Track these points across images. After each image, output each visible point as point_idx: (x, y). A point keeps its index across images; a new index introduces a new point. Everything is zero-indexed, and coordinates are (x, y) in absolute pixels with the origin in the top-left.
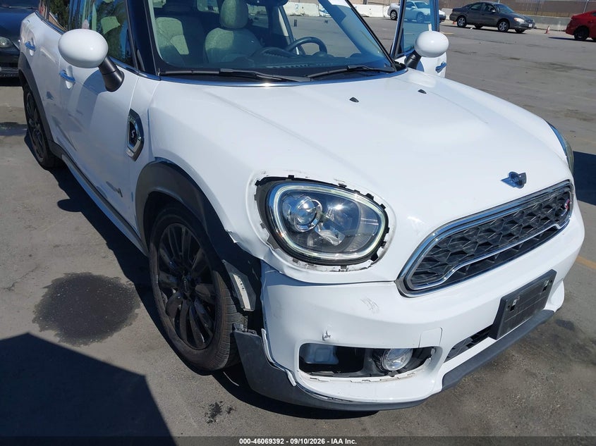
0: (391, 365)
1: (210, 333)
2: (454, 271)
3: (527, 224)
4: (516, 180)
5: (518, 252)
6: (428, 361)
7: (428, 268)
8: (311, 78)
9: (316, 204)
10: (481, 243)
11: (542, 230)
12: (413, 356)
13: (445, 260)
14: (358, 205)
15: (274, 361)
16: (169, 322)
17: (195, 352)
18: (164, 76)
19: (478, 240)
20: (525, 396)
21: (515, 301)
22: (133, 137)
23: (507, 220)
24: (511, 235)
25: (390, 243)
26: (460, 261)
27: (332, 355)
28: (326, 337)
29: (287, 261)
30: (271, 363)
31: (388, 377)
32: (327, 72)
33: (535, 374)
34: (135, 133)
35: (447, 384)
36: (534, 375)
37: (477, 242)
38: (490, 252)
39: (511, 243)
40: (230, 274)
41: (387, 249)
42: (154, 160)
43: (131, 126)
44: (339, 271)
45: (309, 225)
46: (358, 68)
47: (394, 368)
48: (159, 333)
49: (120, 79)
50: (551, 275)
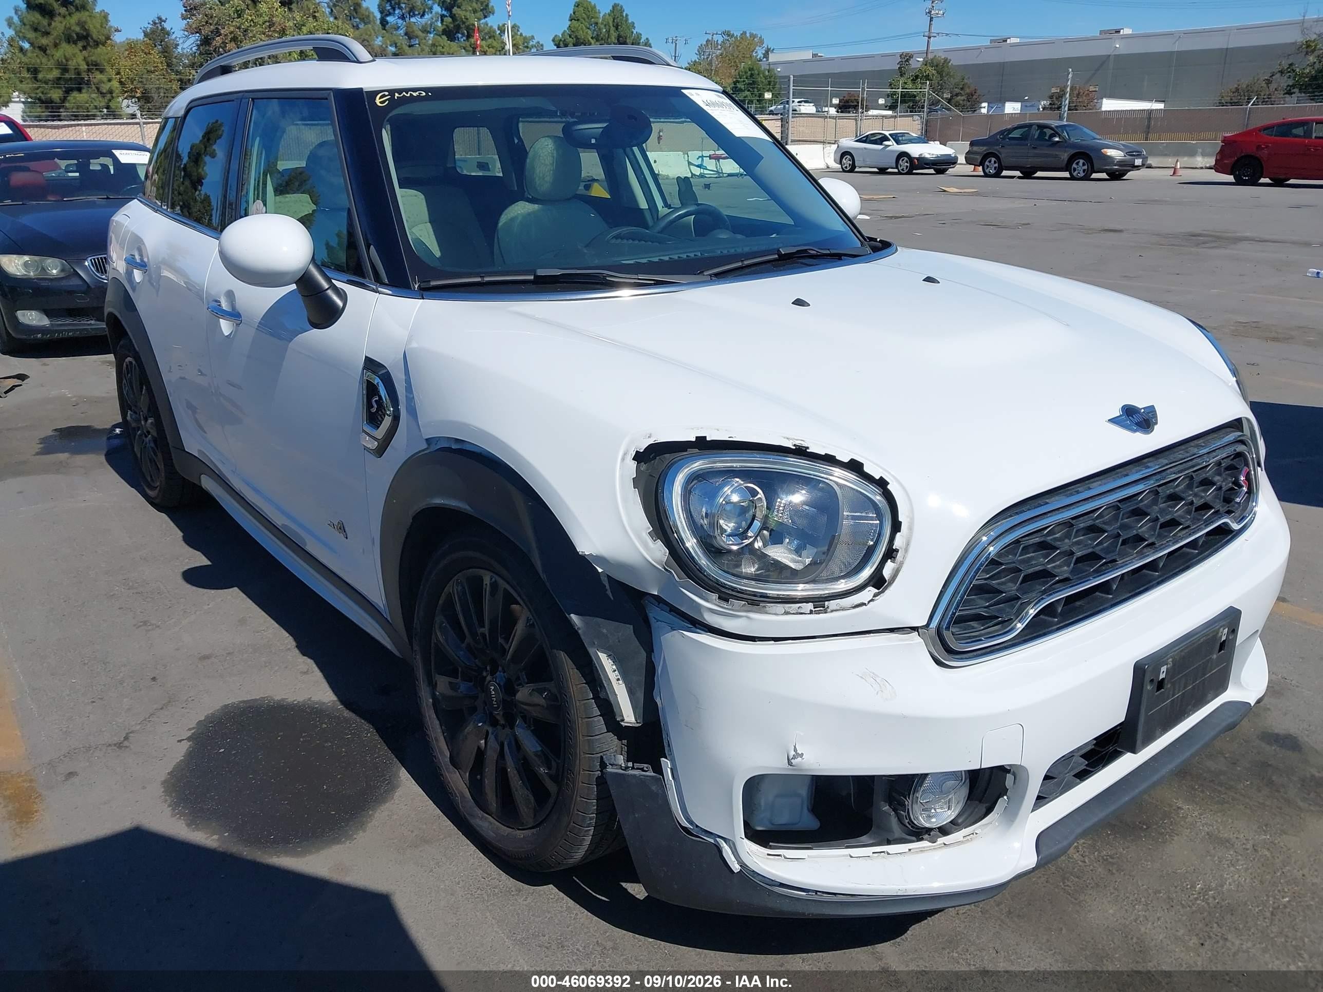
0: (929, 817)
1: (551, 786)
2: (1032, 612)
3: (1168, 517)
4: (1137, 418)
5: (1159, 576)
6: (1002, 803)
7: (981, 605)
8: (710, 275)
9: (754, 493)
10: (1079, 554)
11: (1201, 530)
12: (970, 797)
13: (1012, 588)
14: (835, 487)
15: (691, 822)
16: (458, 782)
17: (520, 834)
18: (427, 291)
19: (1074, 549)
20: (1213, 885)
21: (1164, 669)
22: (374, 410)
23: (1127, 507)
24: (1139, 539)
25: (906, 550)
26: (1044, 592)
27: (805, 810)
28: (794, 758)
29: (706, 600)
30: (685, 829)
31: (925, 844)
32: (740, 264)
33: (1228, 841)
34: (380, 402)
35: (1045, 852)
36: (1226, 843)
37: (1072, 553)
38: (1099, 572)
39: (1142, 555)
40: (591, 651)
41: (902, 563)
42: (425, 446)
43: (371, 390)
44: (811, 612)
45: (743, 535)
46: (798, 252)
47: (934, 823)
48: (438, 811)
49: (340, 303)
50: (1231, 617)
